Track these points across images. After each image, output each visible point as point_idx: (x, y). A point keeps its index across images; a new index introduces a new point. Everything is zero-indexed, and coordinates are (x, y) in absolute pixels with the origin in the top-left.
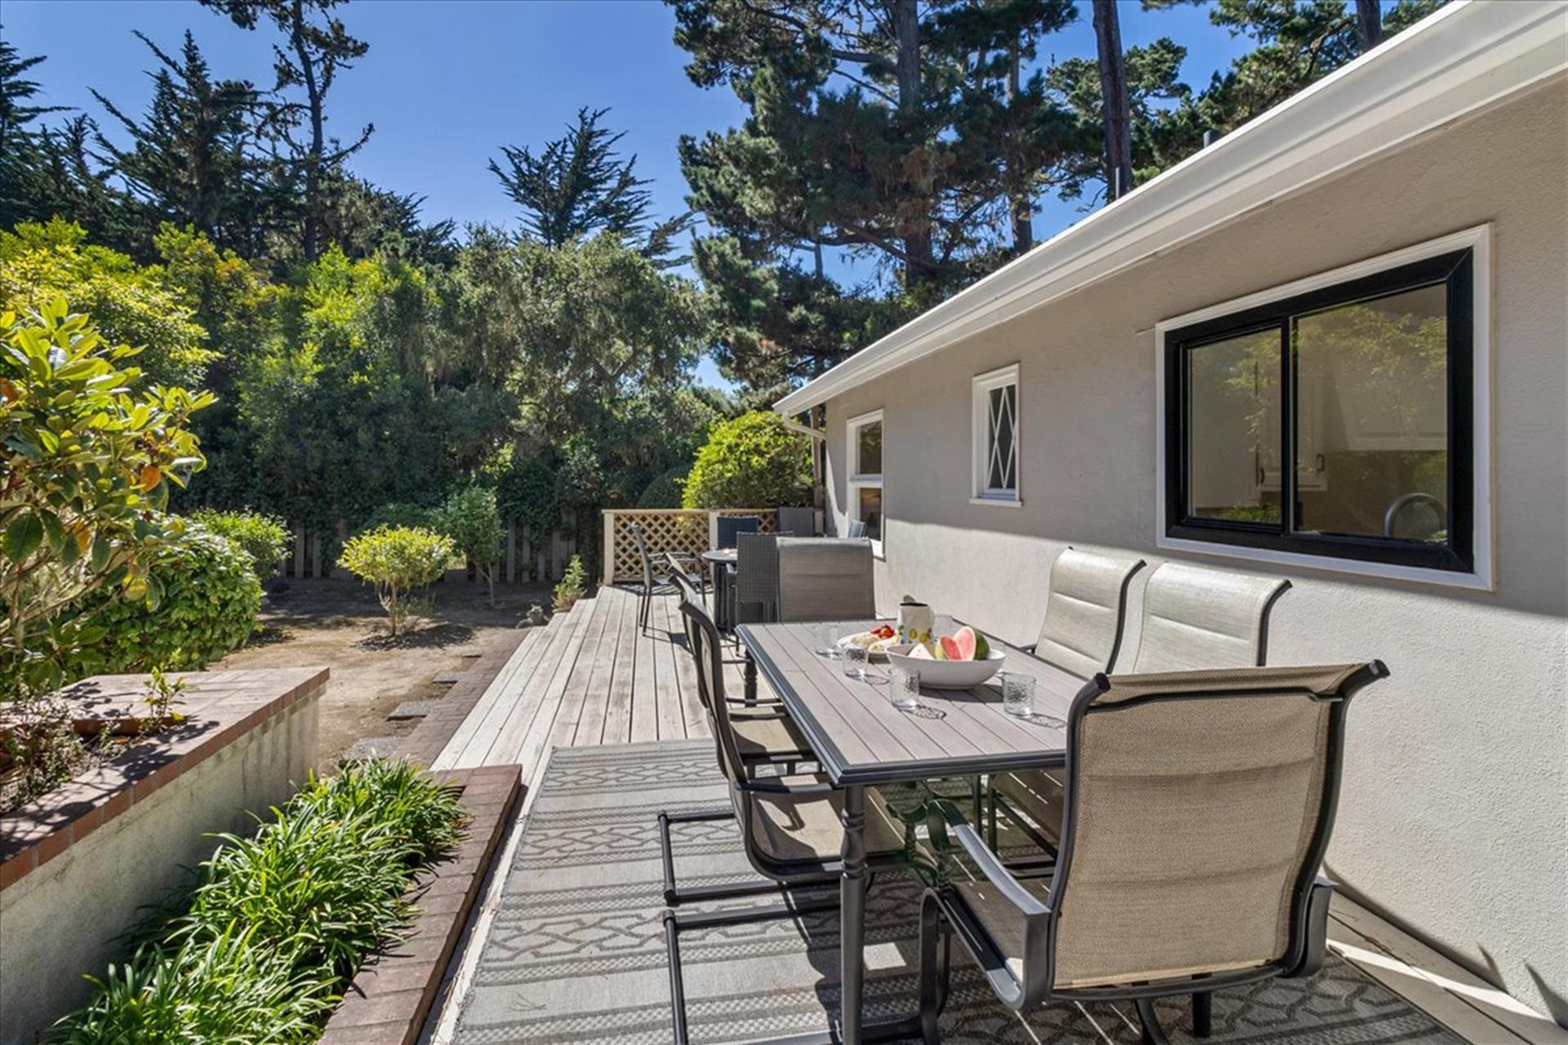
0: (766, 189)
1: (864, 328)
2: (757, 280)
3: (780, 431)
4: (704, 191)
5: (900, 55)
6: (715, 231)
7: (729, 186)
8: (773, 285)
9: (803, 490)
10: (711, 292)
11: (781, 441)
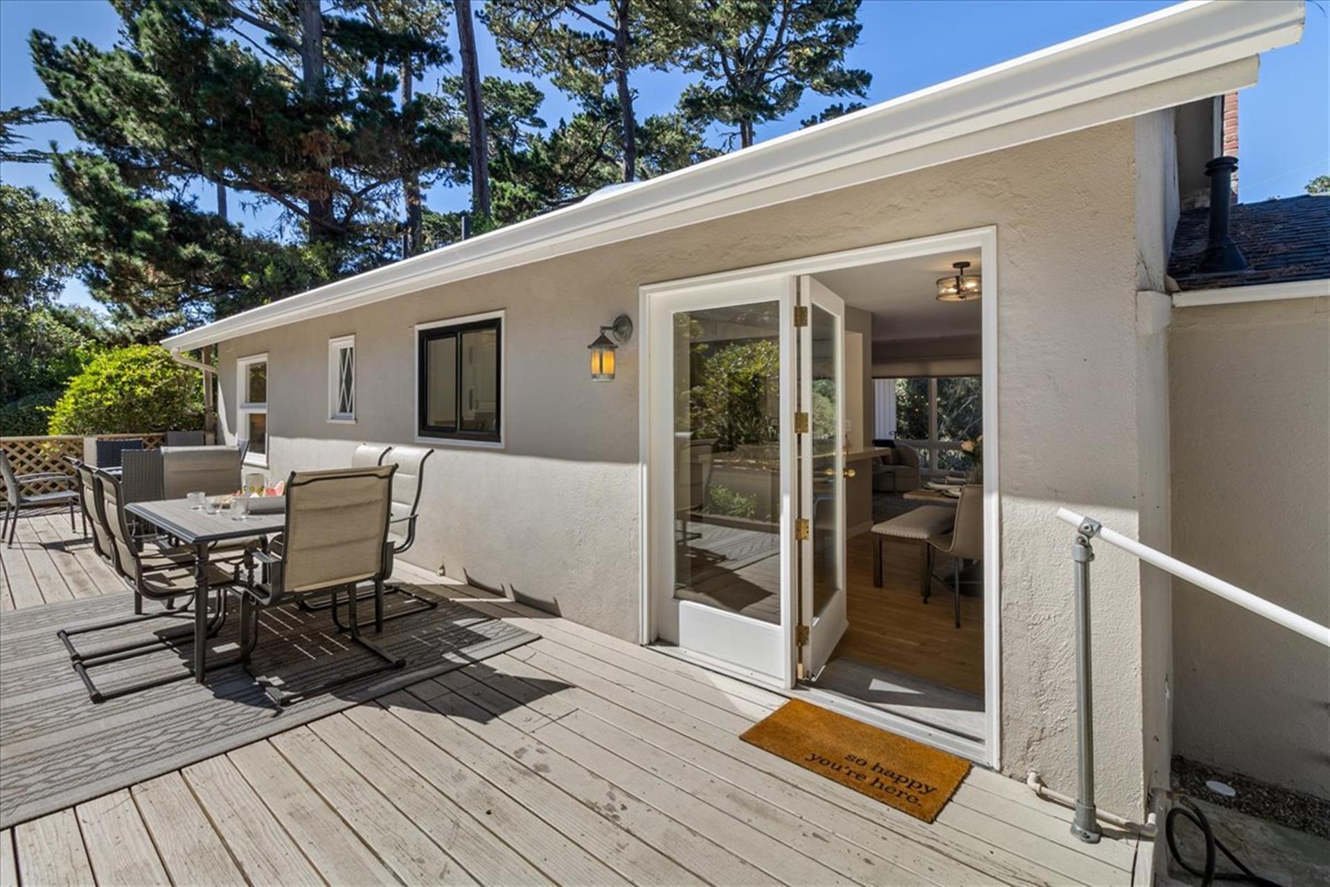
0: (154, 126)
1: (264, 274)
2: (143, 211)
3: (169, 363)
4: (69, 101)
5: (303, 38)
6: (85, 147)
7: (105, 105)
8: (162, 219)
9: (194, 416)
10: (79, 214)
11: (170, 373)
